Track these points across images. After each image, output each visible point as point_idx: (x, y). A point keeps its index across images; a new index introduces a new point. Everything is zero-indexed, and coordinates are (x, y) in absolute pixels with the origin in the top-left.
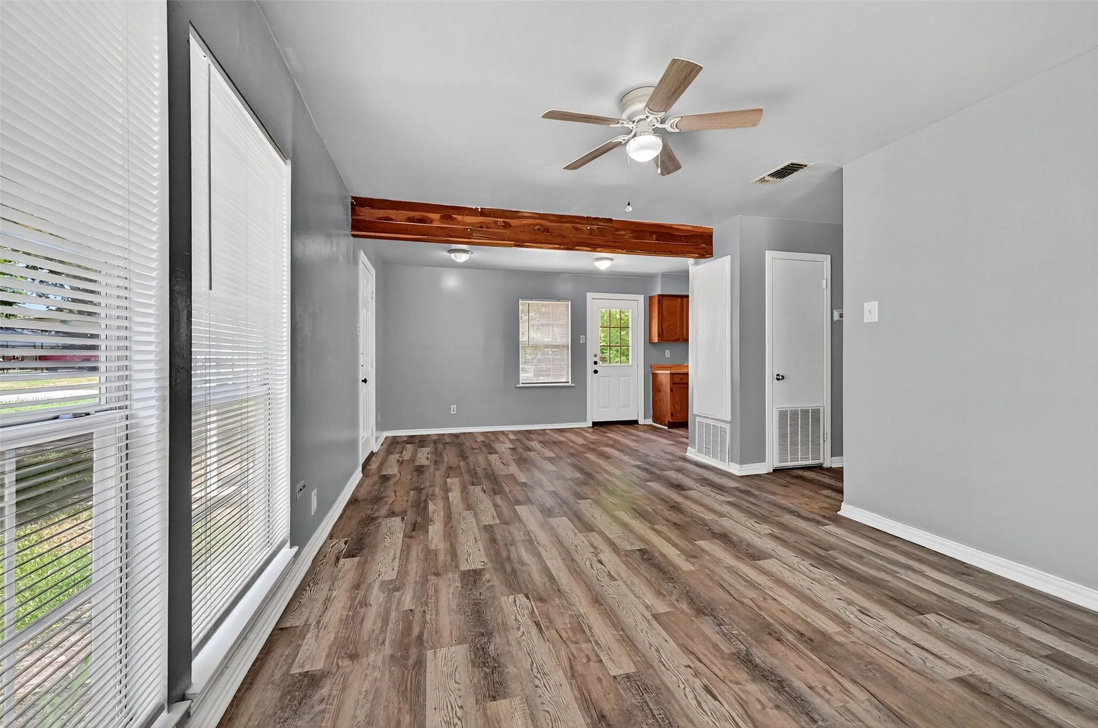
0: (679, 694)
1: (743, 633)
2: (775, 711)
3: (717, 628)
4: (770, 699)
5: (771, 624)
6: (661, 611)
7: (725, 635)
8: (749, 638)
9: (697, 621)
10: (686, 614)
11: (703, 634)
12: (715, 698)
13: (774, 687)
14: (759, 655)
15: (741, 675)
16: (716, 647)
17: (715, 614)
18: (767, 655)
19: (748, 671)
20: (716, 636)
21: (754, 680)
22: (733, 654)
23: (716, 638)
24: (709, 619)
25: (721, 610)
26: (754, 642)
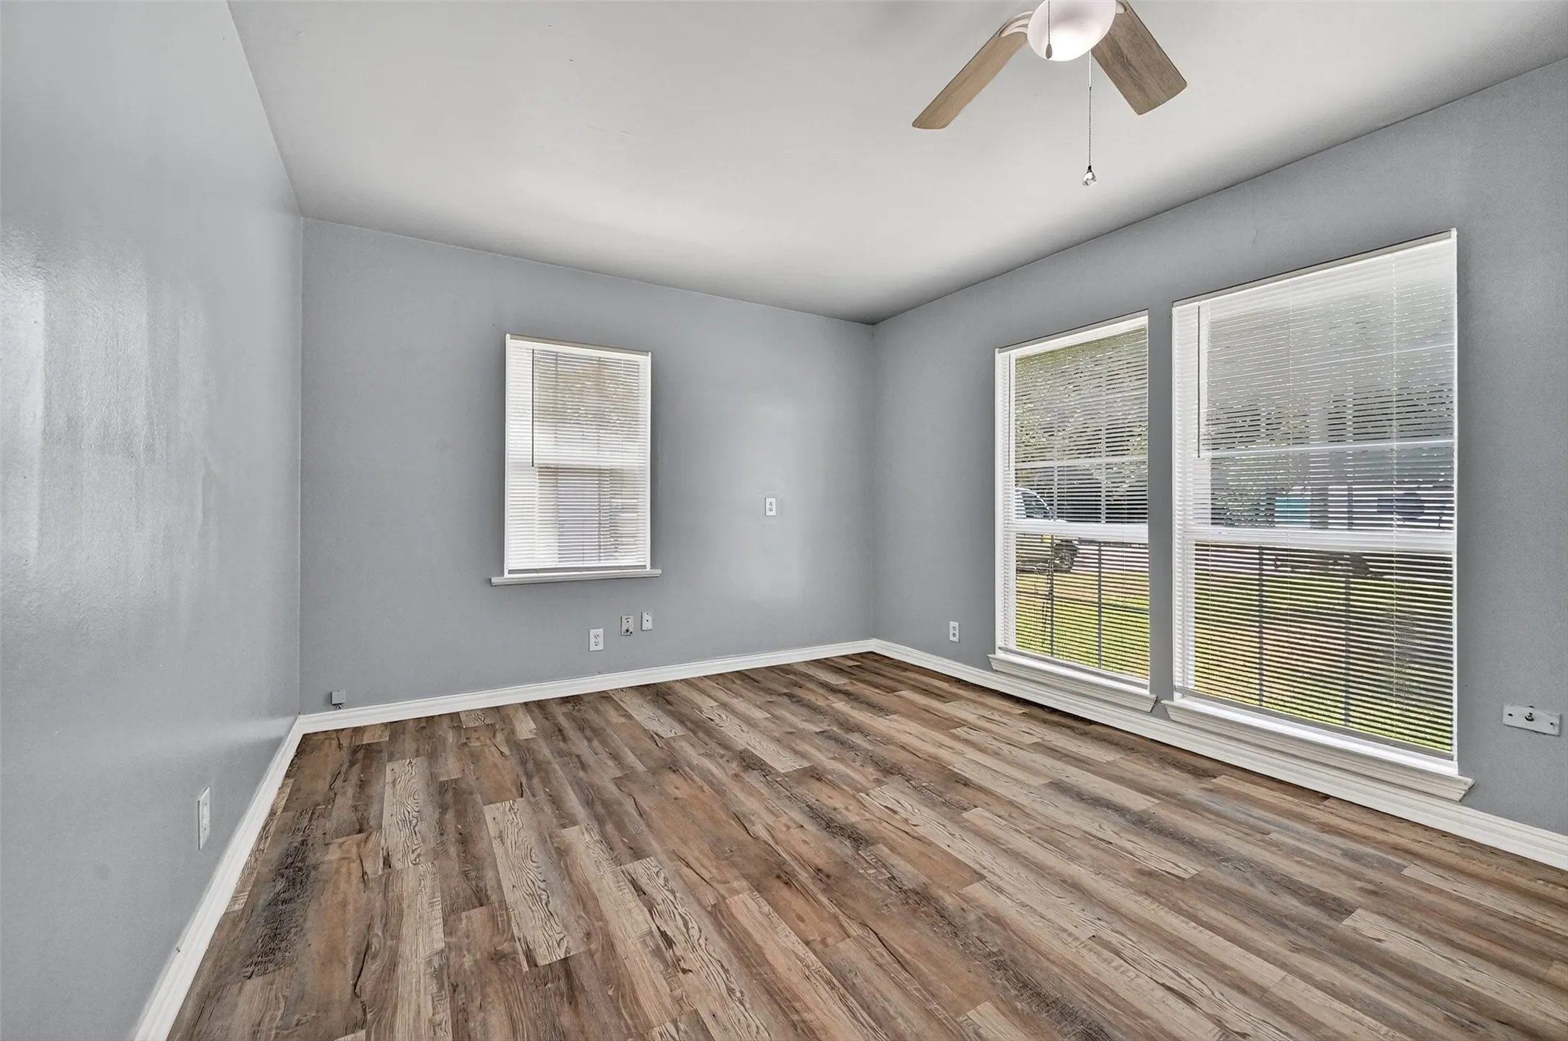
0: (915, 804)
1: (861, 871)
2: (838, 806)
3: (895, 873)
4: (840, 813)
5: (824, 891)
6: (977, 886)
7: (884, 866)
8: (855, 866)
9: (924, 879)
10: (940, 886)
11: (910, 861)
12: (886, 807)
13: (835, 821)
14: (844, 848)
15: (864, 827)
16: (892, 849)
17: (902, 896)
18: (838, 851)
19: (858, 831)
20: (895, 863)
21: (853, 826)
22: (873, 844)
23: (894, 860)
24: (908, 885)
25: (894, 904)
26: (851, 862)
